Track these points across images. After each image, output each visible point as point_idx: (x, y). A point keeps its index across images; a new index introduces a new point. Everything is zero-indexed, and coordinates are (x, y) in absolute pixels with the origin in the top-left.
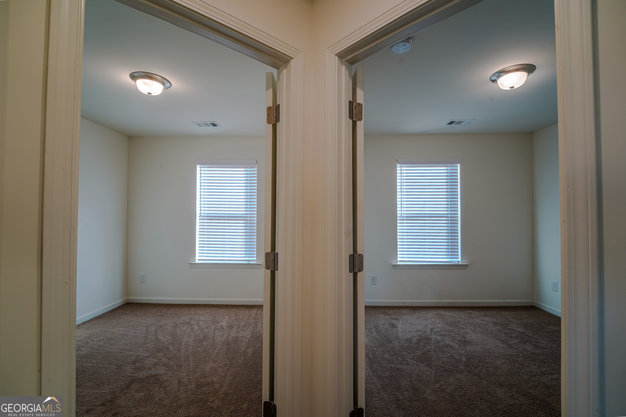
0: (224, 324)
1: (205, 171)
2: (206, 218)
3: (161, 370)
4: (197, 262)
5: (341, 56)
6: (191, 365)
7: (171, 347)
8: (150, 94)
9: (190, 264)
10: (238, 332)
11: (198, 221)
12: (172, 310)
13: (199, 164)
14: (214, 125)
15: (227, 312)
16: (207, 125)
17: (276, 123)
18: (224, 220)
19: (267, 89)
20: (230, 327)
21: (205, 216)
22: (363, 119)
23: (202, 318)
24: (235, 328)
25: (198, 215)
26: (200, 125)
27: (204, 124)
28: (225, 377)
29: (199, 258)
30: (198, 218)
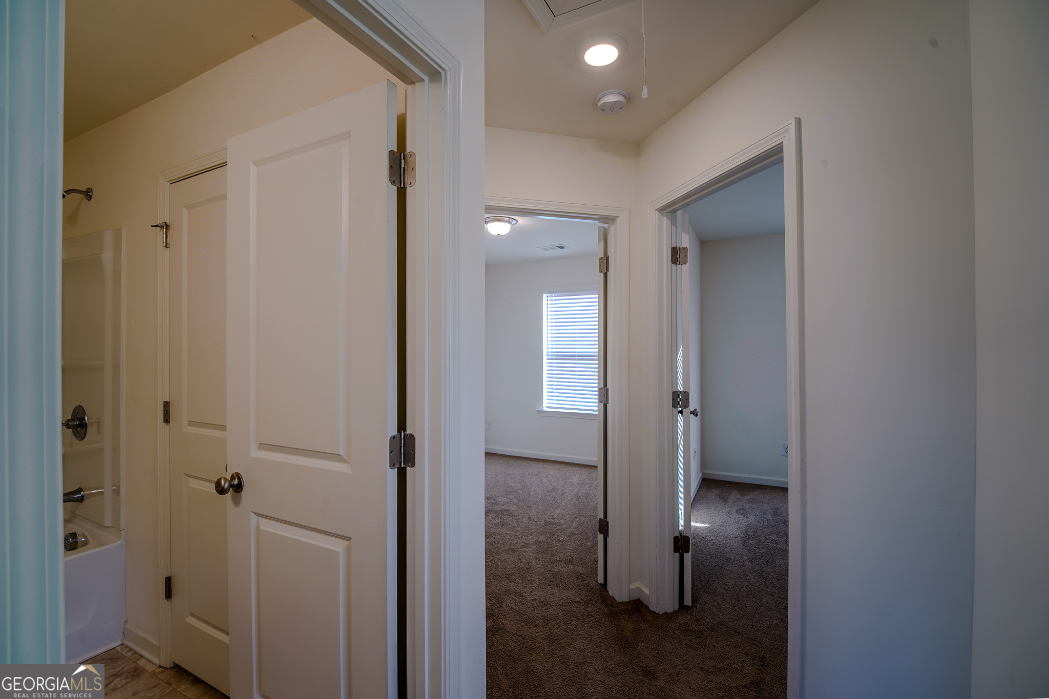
0: (575, 480)
1: (552, 300)
2: (554, 357)
3: (513, 508)
4: (545, 409)
5: (661, 210)
6: (540, 508)
7: (521, 492)
8: (499, 235)
9: (538, 411)
10: (590, 490)
11: (545, 361)
12: (520, 462)
13: (545, 293)
14: (561, 247)
15: (579, 470)
16: (553, 249)
17: (607, 273)
18: (575, 359)
19: (599, 242)
20: (582, 484)
21: (552, 355)
22: (688, 264)
23: (551, 473)
24: (587, 486)
25: (545, 354)
26: (546, 250)
27: (550, 248)
28: (572, 521)
29: (548, 403)
30: (545, 357)
